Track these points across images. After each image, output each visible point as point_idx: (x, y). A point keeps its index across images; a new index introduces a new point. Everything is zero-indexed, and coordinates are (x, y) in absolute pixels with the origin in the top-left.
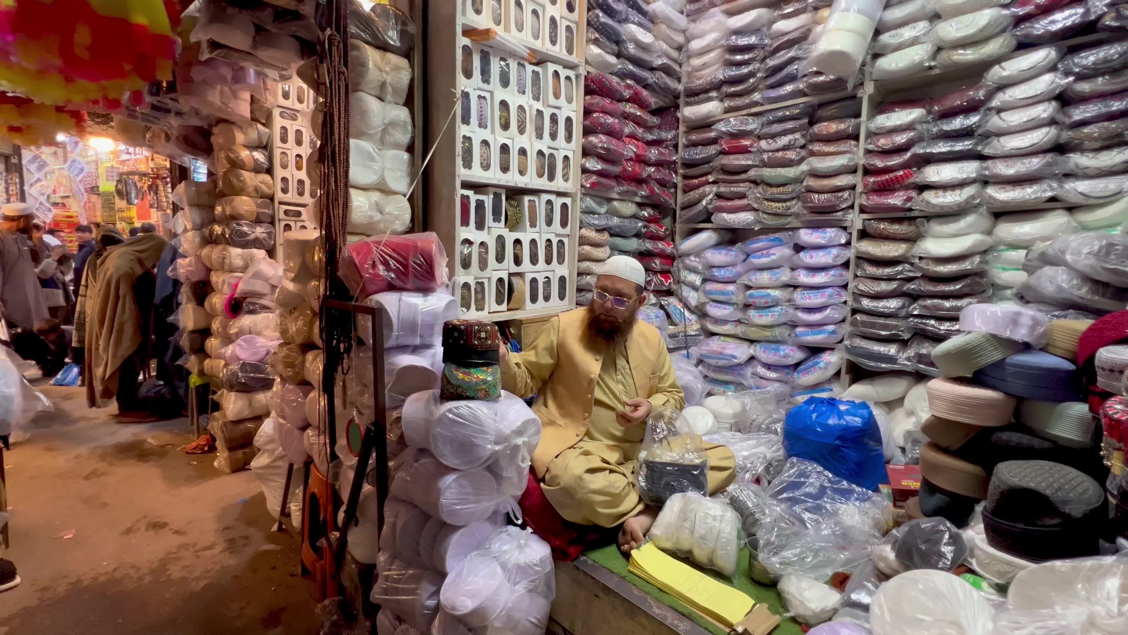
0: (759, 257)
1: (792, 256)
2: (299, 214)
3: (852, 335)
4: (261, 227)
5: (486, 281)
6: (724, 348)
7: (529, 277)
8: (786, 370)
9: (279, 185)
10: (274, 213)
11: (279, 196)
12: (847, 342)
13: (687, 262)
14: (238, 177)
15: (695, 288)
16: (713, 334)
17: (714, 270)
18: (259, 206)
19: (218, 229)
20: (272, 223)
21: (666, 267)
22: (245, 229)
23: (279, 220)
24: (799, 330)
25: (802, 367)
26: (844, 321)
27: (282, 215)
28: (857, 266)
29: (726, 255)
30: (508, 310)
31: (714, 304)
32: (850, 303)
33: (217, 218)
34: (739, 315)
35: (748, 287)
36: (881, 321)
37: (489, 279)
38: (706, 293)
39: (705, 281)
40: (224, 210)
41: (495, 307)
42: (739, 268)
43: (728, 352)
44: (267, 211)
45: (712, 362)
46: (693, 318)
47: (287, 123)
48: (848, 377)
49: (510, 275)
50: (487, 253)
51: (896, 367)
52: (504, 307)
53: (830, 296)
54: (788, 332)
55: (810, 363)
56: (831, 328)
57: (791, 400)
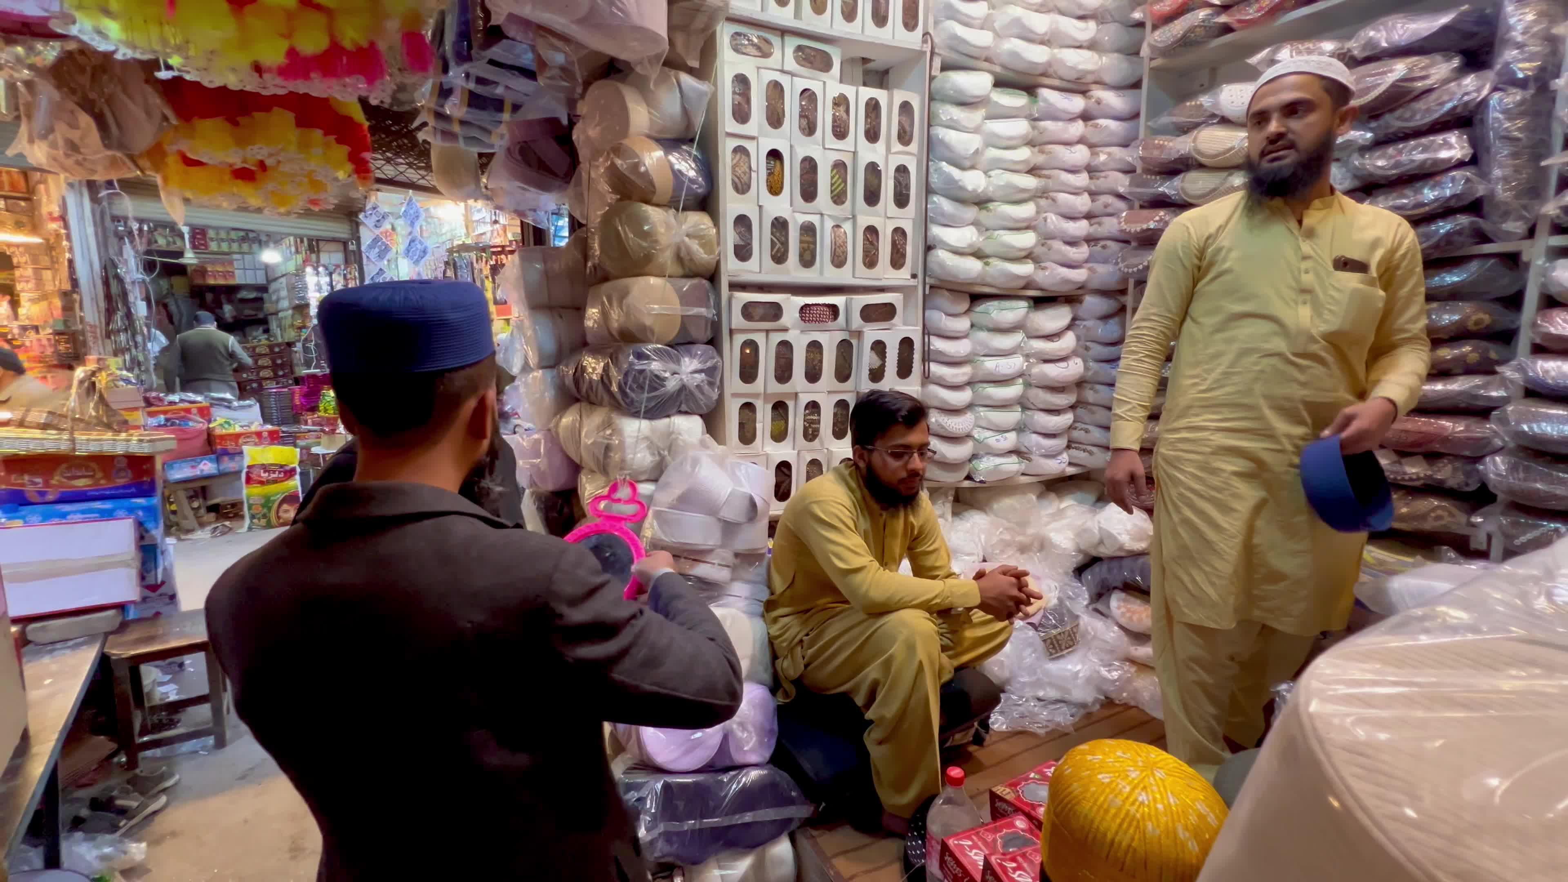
2: (775, 311)
4: (692, 356)
9: (730, 237)
10: (719, 314)
11: (732, 268)
14: (637, 222)
18: (685, 299)
19: (593, 366)
20: (714, 342)
22: (655, 366)
23: (731, 332)
27: (737, 320)
33: (590, 339)
40: (605, 314)
44: (703, 311)
47: (746, 65)
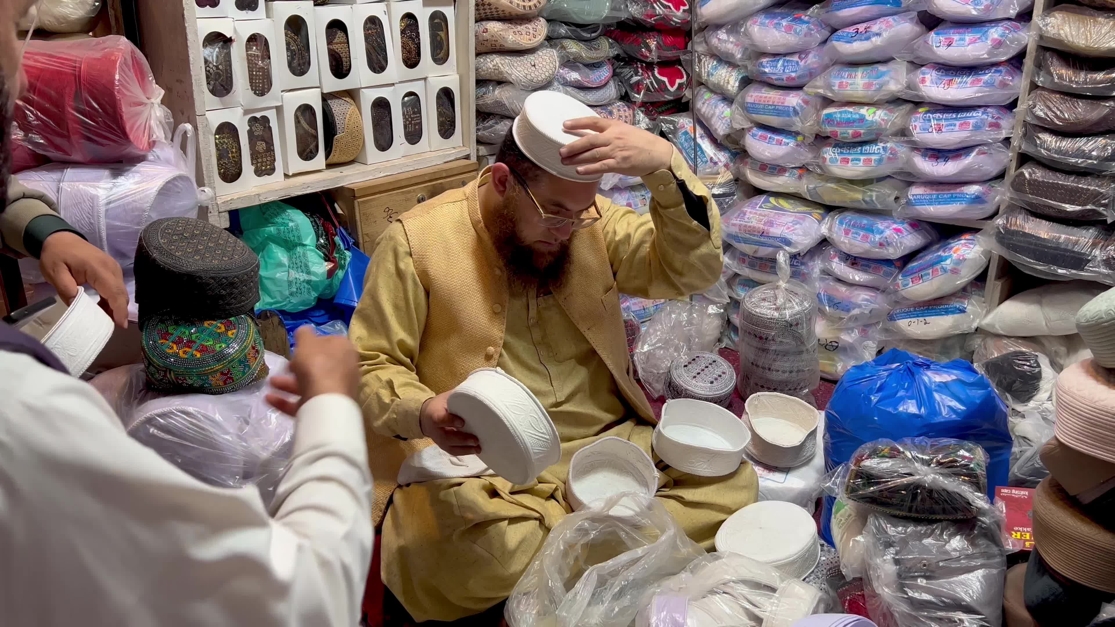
0: (850, 40)
1: (917, 36)
3: (1012, 209)
5: (272, 115)
6: (771, 224)
7: (368, 97)
8: (885, 268)
12: (1000, 221)
13: (714, 41)
15: (728, 99)
16: (758, 192)
17: (765, 60)
21: (670, 54)
24: (915, 191)
25: (914, 265)
26: (1001, 176)
28: (1040, 65)
29: (789, 29)
30: (330, 166)
31: (760, 133)
32: (1015, 143)
34: (806, 156)
35: (827, 102)
36: (1070, 182)
37: (279, 109)
38: (747, 109)
39: (746, 82)
41: (298, 164)
42: (812, 60)
43: (776, 231)
45: (747, 249)
46: (722, 157)
48: (999, 284)
49: (325, 98)
50: (266, 55)
51: (1084, 274)
52: (320, 160)
53: (977, 127)
54: (896, 193)
55: (929, 257)
56: (974, 189)
57: (890, 325)
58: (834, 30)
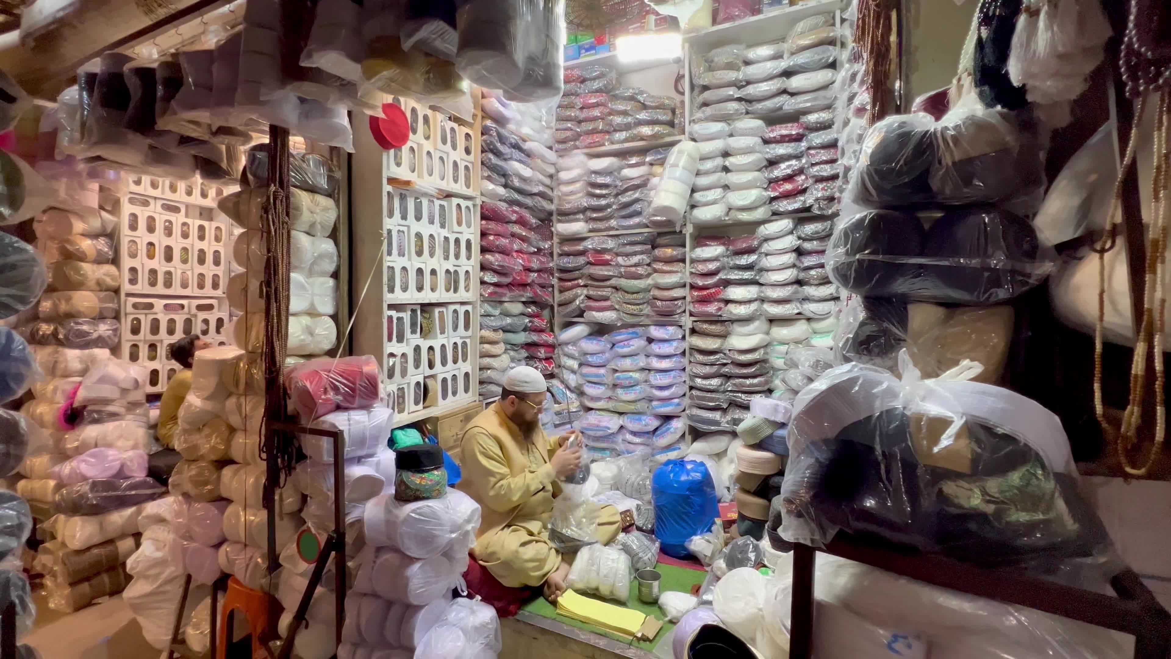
0: (622, 347)
1: (646, 346)
2: (151, 306)
3: (691, 406)
4: (105, 323)
5: (405, 386)
6: (600, 421)
7: (440, 378)
8: (647, 435)
9: (126, 275)
10: (119, 306)
11: (127, 287)
12: (687, 412)
13: (566, 349)
14: (77, 271)
15: (574, 372)
16: (591, 409)
17: (588, 356)
18: (101, 300)
19: (46, 329)
20: (117, 317)
21: (549, 355)
22: (85, 328)
23: (126, 314)
24: (655, 403)
25: (658, 432)
26: (684, 395)
27: (130, 309)
28: (691, 354)
29: (597, 344)
30: (424, 408)
31: (590, 385)
32: (688, 382)
33: (41, 316)
34: (609, 393)
35: (616, 371)
36: (709, 395)
37: (409, 384)
38: (583, 375)
39: (581, 365)
40: (55, 306)
41: (413, 408)
42: (607, 355)
43: (604, 424)
44: (111, 305)
45: (591, 433)
46: (573, 396)
47: (137, 210)
48: (690, 437)
49: (425, 378)
50: (407, 362)
51: (720, 428)
52: (421, 405)
53: (674, 377)
54: (647, 405)
55: (663, 429)
56: (676, 401)
57: (652, 458)
58: (614, 345)
